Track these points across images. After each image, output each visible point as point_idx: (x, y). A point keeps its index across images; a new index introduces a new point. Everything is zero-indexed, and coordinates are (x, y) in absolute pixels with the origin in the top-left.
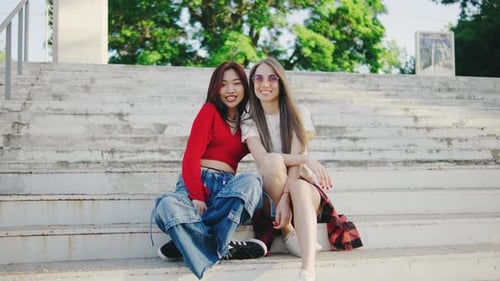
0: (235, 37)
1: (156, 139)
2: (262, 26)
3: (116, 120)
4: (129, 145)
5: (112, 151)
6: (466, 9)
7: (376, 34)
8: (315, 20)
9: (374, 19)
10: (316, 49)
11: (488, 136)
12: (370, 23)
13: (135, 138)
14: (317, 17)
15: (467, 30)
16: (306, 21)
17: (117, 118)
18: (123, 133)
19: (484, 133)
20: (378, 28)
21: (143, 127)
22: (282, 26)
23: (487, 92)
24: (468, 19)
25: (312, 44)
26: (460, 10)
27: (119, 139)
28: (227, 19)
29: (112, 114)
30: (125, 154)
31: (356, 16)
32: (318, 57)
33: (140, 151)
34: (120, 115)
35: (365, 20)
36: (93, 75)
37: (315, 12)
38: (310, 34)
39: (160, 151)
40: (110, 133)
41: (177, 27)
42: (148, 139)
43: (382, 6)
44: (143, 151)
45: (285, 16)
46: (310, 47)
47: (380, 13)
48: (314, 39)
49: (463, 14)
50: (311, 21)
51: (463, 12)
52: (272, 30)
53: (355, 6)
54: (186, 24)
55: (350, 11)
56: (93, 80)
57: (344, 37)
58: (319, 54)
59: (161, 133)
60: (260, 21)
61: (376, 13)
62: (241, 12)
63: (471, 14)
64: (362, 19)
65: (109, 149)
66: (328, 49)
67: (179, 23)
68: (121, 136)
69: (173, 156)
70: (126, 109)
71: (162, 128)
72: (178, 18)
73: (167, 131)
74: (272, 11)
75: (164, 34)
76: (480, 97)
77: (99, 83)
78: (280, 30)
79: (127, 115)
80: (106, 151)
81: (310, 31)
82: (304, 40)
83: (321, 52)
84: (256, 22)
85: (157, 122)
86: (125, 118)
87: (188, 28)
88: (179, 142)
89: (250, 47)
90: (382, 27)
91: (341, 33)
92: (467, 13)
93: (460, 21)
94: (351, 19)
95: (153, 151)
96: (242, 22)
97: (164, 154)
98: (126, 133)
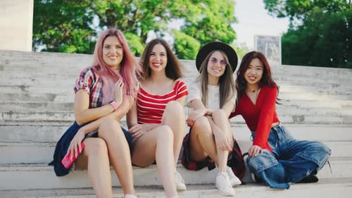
0: (130, 36)
1: (46, 104)
2: (149, 29)
3: (19, 91)
4: (25, 108)
5: (11, 113)
6: (293, 22)
7: (230, 37)
8: (188, 26)
9: (229, 27)
10: (187, 46)
11: (292, 106)
12: (226, 29)
13: (31, 104)
14: (189, 24)
15: (294, 36)
16: (182, 27)
17: (20, 89)
18: (23, 100)
19: (289, 104)
20: (231, 32)
21: (38, 96)
22: (164, 30)
23: (295, 75)
24: (295, 29)
25: (184, 43)
26: (289, 23)
27: (18, 104)
28: (125, 24)
29: (17, 86)
30: (20, 115)
31: (215, 23)
32: (189, 52)
33: (31, 113)
34: (23, 87)
35: (222, 27)
36: (8, 58)
37: (187, 21)
38: (184, 35)
39: (47, 113)
40: (12, 100)
41: (90, 29)
42: (40, 105)
43: (234, 18)
44: (34, 113)
45: (166, 23)
46: (183, 45)
47: (233, 22)
48: (185, 39)
49: (291, 25)
50: (186, 27)
51: (291, 24)
52: (158, 33)
53: (215, 17)
54: (96, 27)
55: (211, 20)
56: (7, 62)
57: (208, 38)
58: (188, 50)
59: (52, 100)
60: (148, 26)
61: (231, 22)
62: (134, 19)
63: (296, 25)
64: (219, 26)
65: (8, 111)
66: (196, 46)
67: (91, 26)
68: (21, 102)
69: (57, 117)
70: (28, 82)
71: (53, 97)
72: (91, 23)
73: (56, 99)
74: (158, 19)
75: (79, 34)
76: (290, 79)
77: (12, 64)
78: (163, 33)
79: (28, 87)
80: (5, 113)
81: (183, 34)
82: (179, 40)
83: (191, 48)
84: (146, 27)
85: (48, 92)
86: (26, 89)
87: (98, 30)
88: (64, 107)
89: (140, 44)
90: (234, 32)
91: (206, 35)
92: (294, 24)
93: (289, 30)
94: (212, 26)
95: (41, 113)
96: (137, 26)
97: (50, 116)
98: (25, 100)
